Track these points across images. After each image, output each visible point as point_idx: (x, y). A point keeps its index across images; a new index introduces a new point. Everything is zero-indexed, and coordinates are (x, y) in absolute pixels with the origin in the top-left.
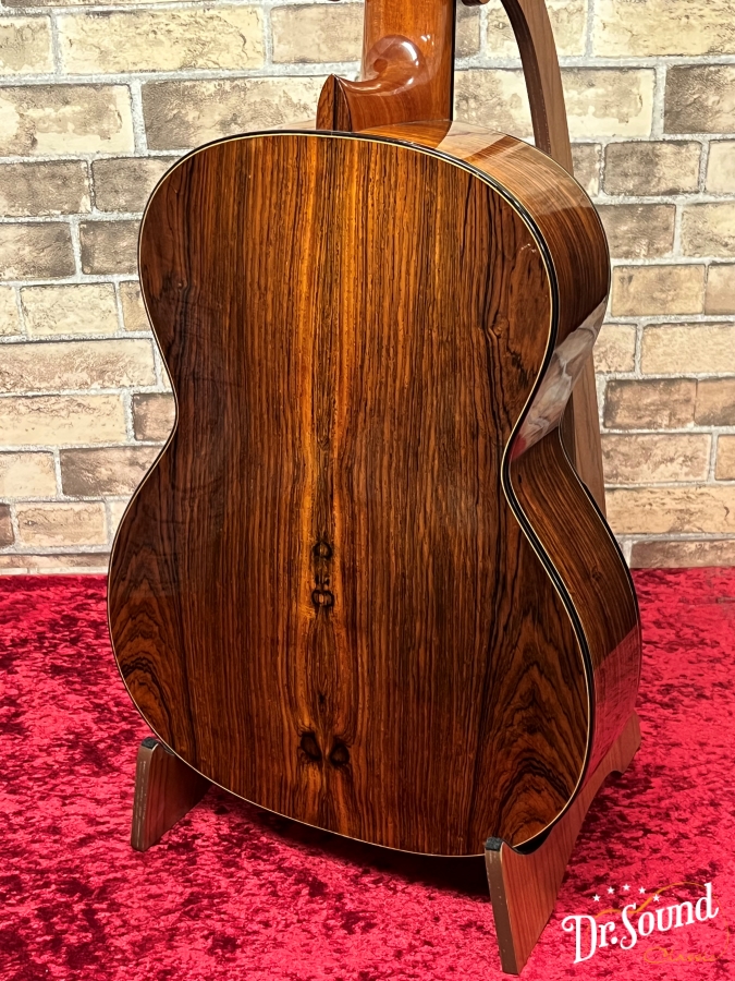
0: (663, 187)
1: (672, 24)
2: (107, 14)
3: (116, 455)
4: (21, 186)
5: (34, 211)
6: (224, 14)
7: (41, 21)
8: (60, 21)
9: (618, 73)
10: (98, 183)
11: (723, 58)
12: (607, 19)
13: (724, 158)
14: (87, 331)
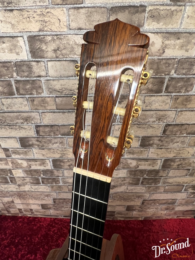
0: (159, 176)
1: (167, 153)
2: (44, 149)
3: (51, 205)
4: (29, 173)
5: (32, 176)
6: (69, 150)
7: (30, 150)
8: (34, 150)
9: (153, 160)
10: (44, 173)
11: (176, 158)
12: (152, 152)
13: (173, 172)
14: (44, 191)
